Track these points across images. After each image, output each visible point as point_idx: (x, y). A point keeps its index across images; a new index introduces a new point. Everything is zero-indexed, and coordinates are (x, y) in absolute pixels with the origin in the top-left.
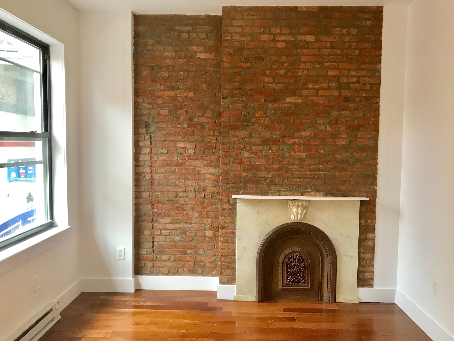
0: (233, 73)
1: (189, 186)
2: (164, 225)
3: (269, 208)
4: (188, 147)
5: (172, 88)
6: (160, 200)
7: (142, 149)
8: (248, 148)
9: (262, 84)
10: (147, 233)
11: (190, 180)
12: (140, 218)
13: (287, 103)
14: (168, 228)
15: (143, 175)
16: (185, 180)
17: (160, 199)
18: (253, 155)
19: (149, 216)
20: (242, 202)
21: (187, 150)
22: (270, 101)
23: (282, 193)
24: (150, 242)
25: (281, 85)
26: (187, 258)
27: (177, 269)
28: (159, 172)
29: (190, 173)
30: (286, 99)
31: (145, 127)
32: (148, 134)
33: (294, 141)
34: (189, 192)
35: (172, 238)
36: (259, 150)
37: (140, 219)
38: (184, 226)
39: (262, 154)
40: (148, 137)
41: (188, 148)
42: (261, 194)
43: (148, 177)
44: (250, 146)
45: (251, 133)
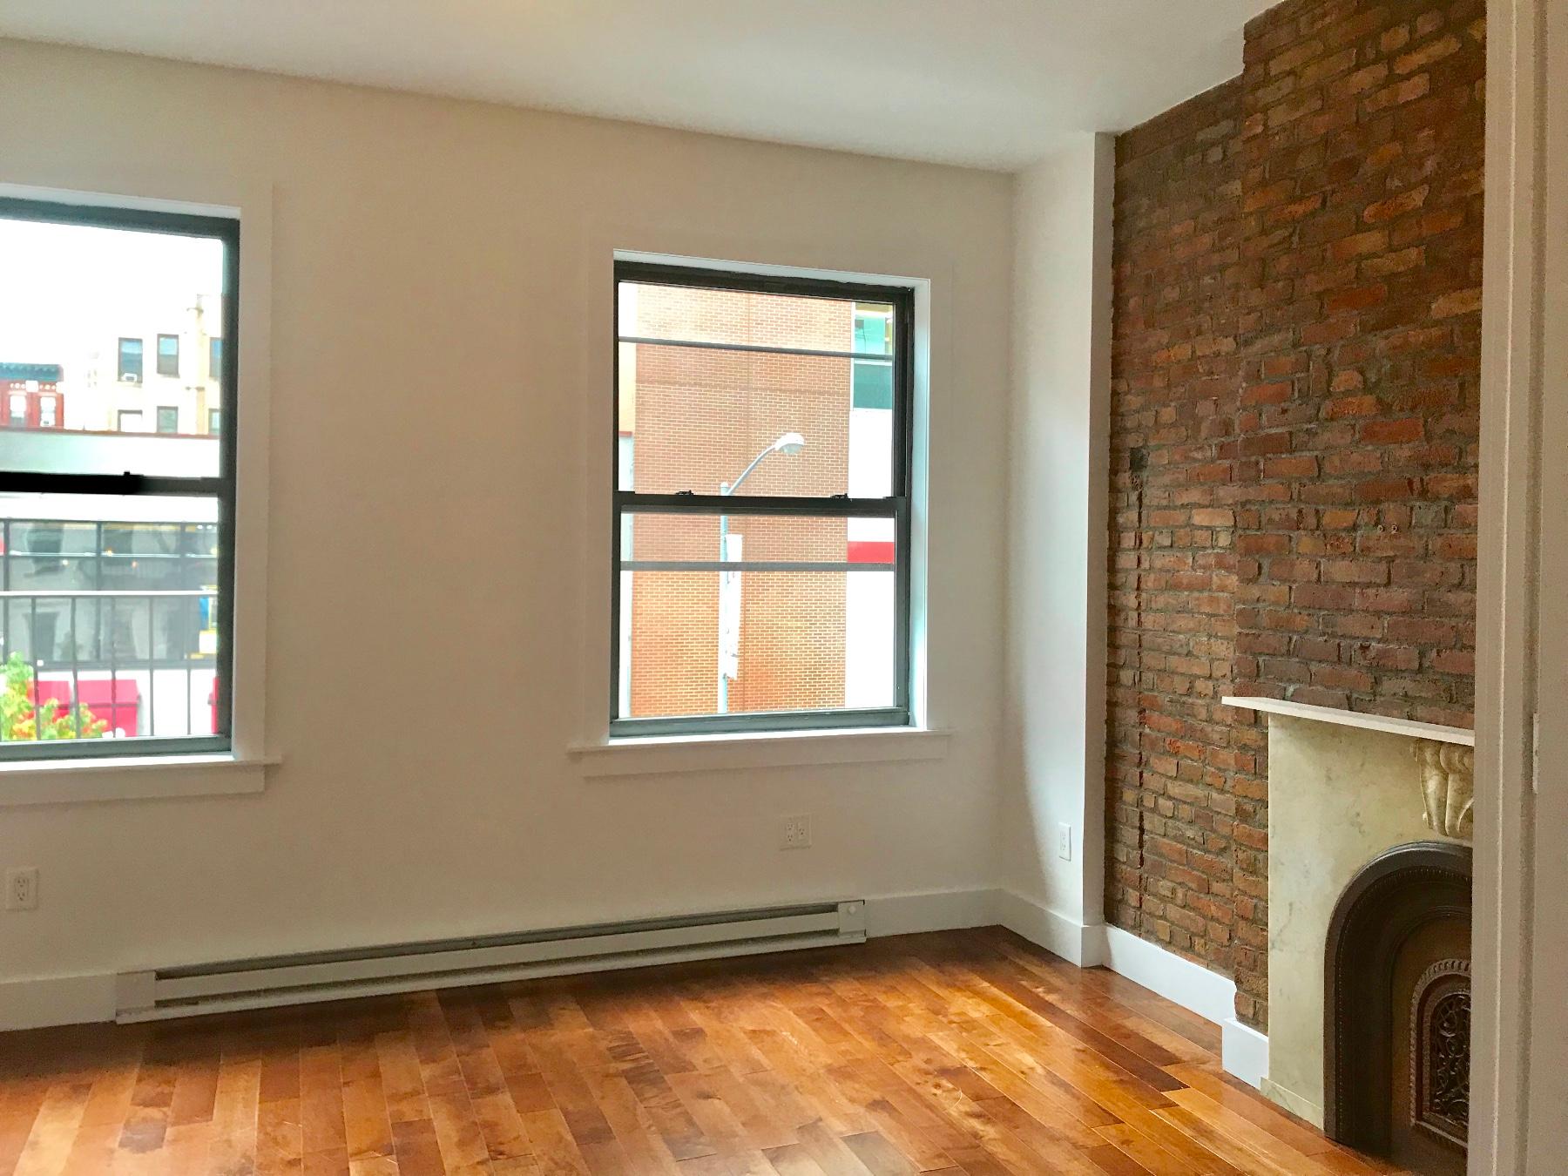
0: (1270, 247)
1: (1218, 659)
2: (1164, 779)
3: (1362, 765)
4: (1218, 523)
5: (1187, 336)
6: (1156, 697)
7: (1122, 535)
8: (1312, 521)
9: (1353, 266)
10: (1129, 796)
11: (1221, 638)
12: (1117, 746)
13: (1437, 323)
14: (1171, 793)
15: (1123, 616)
16: (1210, 636)
17: (1156, 694)
18: (1326, 545)
19: (1133, 747)
20: (1282, 726)
21: (1214, 533)
22: (1376, 328)
23: (1420, 711)
24: (1136, 827)
25: (1413, 253)
26: (1213, 908)
27: (1190, 939)
28: (1154, 606)
29: (1222, 616)
30: (1433, 307)
31: (1130, 468)
32: (1135, 488)
33: (1461, 482)
34: (1220, 681)
35: (1179, 830)
36: (1345, 524)
37: (1117, 751)
38: (1205, 796)
39: (1353, 544)
40: (1134, 497)
41: (1218, 529)
42: (1347, 707)
43: (1132, 622)
44: (1317, 511)
45: (1320, 461)
